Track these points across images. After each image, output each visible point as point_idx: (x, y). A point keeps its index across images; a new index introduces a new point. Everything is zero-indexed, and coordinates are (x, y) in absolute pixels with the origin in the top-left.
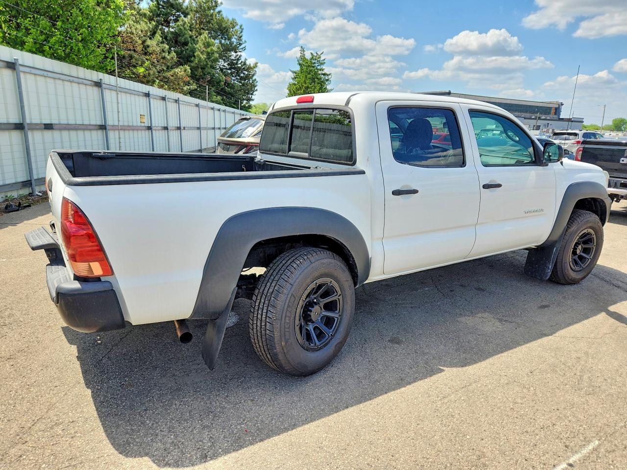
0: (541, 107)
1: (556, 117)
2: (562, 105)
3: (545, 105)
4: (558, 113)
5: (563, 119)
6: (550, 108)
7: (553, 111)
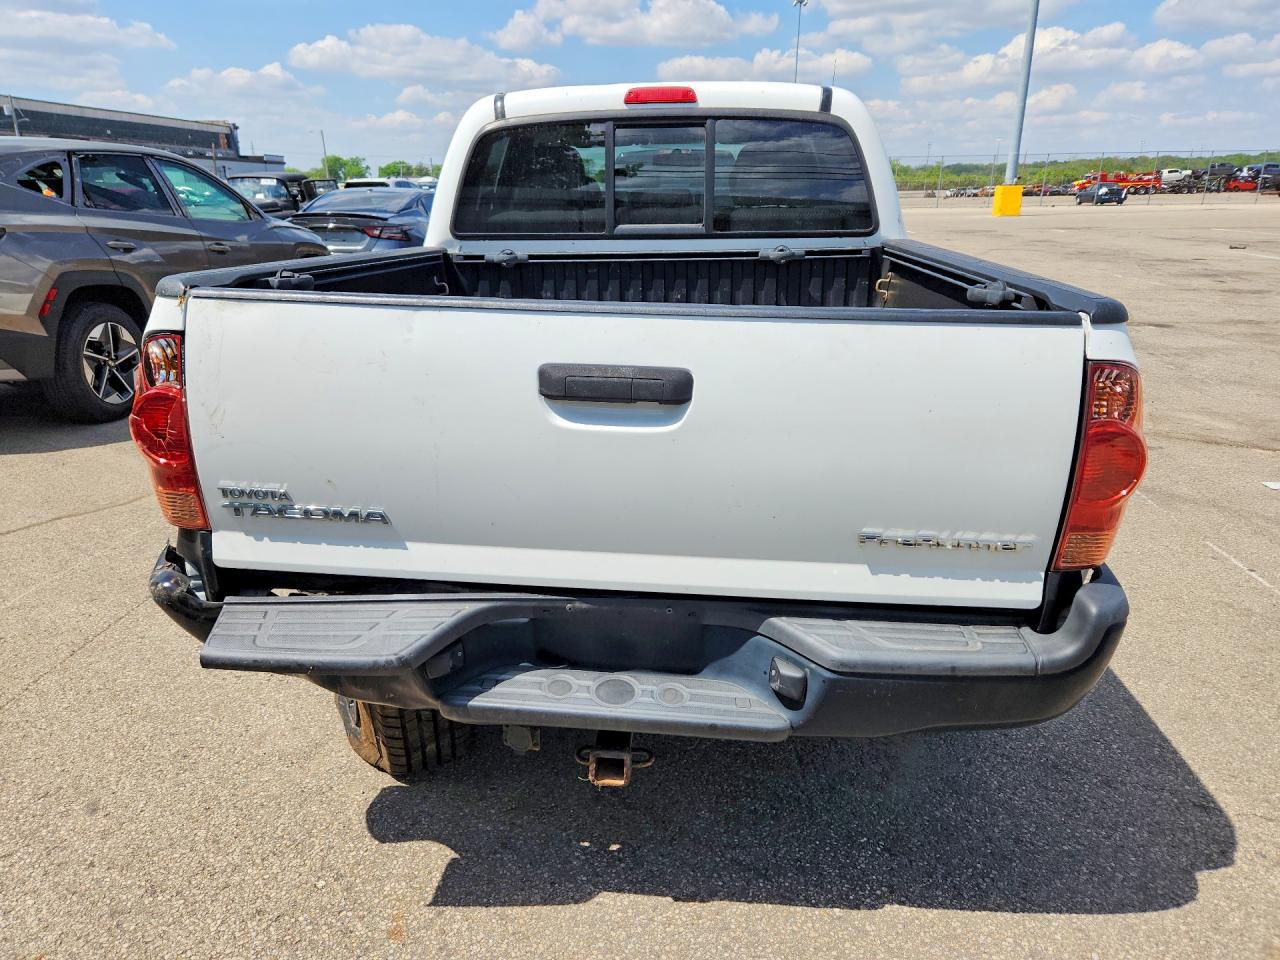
0: (197, 131)
1: (231, 153)
2: (236, 128)
3: (204, 128)
4: (233, 145)
5: (247, 157)
6: (216, 135)
7: (223, 141)
